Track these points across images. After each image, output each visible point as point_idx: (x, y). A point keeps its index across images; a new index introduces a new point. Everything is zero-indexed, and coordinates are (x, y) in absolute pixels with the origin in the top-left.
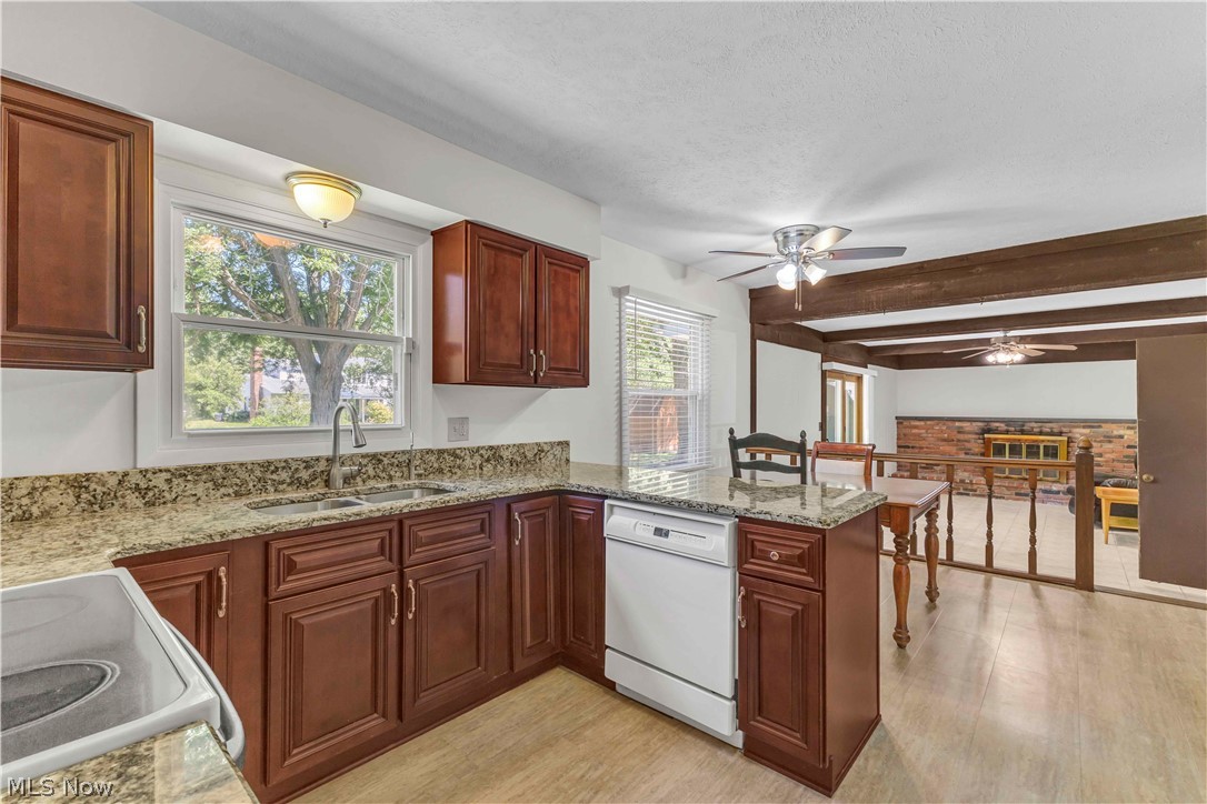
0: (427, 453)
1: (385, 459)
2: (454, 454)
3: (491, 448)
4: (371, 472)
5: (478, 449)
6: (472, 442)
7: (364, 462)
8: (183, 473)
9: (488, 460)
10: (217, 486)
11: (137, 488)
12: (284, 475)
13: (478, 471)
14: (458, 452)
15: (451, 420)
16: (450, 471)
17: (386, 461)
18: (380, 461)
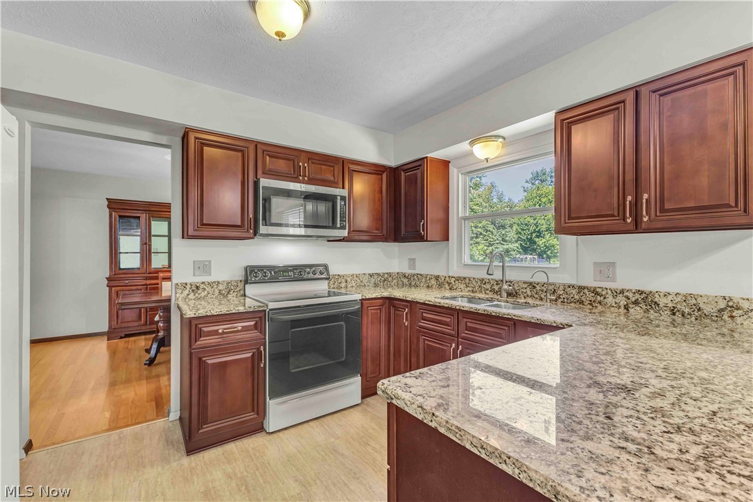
0: (569, 287)
1: (537, 286)
2: (595, 292)
3: (641, 292)
4: (529, 293)
5: (622, 292)
6: (617, 285)
7: (525, 286)
8: (458, 279)
9: (636, 303)
10: (467, 286)
11: (448, 283)
12: (488, 286)
13: (622, 310)
14: (598, 290)
15: (595, 264)
16: (591, 304)
17: (538, 288)
18: (534, 287)
